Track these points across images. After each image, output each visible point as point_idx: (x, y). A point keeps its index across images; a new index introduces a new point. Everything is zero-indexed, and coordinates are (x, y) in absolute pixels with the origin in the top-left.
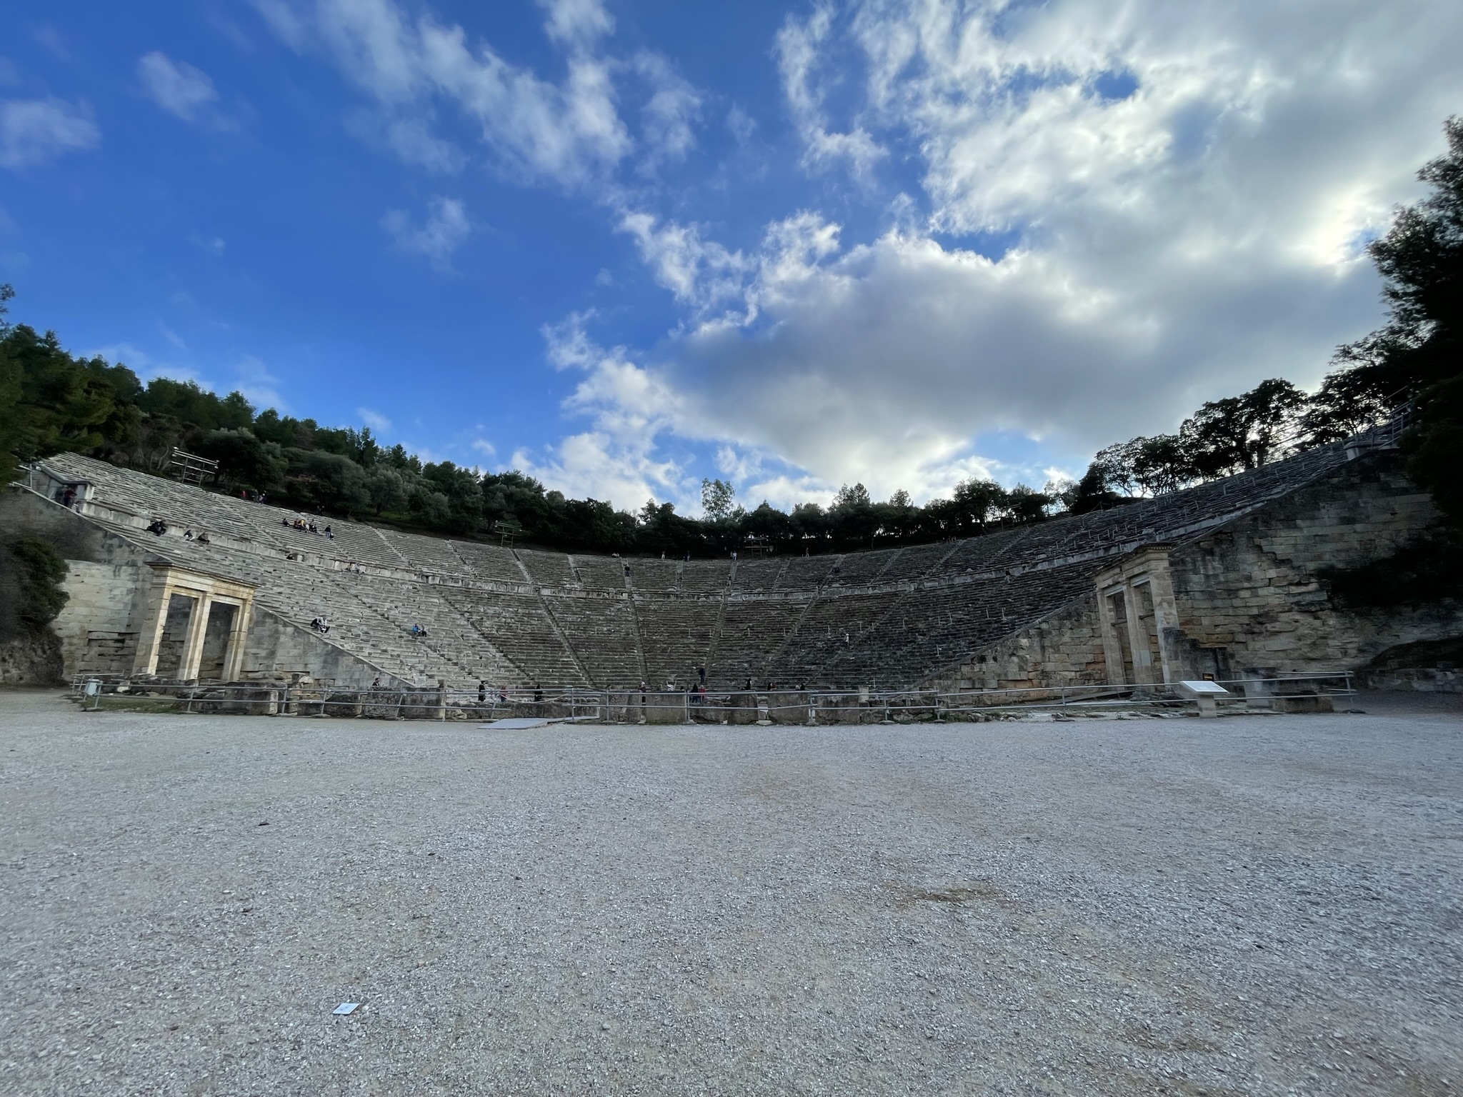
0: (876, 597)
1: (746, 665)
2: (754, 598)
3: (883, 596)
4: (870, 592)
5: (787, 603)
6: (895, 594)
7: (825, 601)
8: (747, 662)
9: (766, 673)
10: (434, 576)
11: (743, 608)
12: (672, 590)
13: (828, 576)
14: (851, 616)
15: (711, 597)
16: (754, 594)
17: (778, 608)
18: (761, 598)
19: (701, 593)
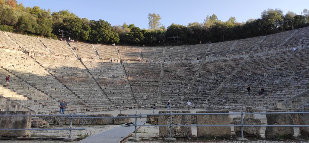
0: (232, 60)
1: (178, 91)
2: (175, 62)
3: (235, 60)
4: (228, 58)
5: (190, 64)
6: (241, 59)
7: (208, 63)
8: (178, 89)
9: (188, 94)
11: (171, 66)
12: (139, 59)
13: (206, 52)
14: (222, 68)
15: (156, 62)
16: (175, 60)
17: (187, 66)
18: (179, 62)
19: (152, 60)
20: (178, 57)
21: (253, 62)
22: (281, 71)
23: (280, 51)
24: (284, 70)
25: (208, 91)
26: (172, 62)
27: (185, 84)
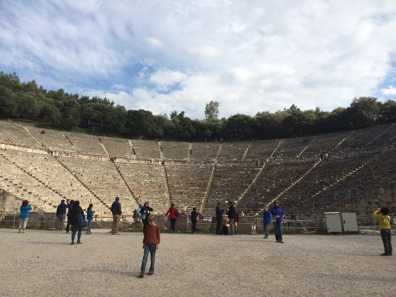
2: (231, 165)
10: (56, 152)
11: (226, 169)
12: (186, 159)
14: (287, 175)
15: (208, 164)
16: (232, 162)
17: (245, 169)
18: (236, 164)
19: (202, 161)
20: (237, 157)
25: (262, 203)
26: (228, 164)
27: (237, 194)
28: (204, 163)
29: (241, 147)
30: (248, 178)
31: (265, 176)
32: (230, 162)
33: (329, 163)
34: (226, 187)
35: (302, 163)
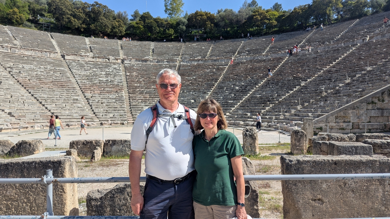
2: (195, 62)
3: (273, 60)
5: (215, 65)
7: (238, 63)
11: (190, 68)
12: (148, 58)
14: (255, 71)
15: (171, 62)
16: (196, 60)
17: (210, 67)
18: (200, 62)
19: (165, 60)
20: (201, 55)
21: (296, 62)
22: (330, 74)
23: (333, 48)
24: (334, 73)
25: (232, 101)
26: (191, 62)
27: (204, 92)
28: (167, 61)
29: (204, 46)
30: (214, 75)
31: (232, 74)
32: (194, 60)
33: (298, 59)
34: (191, 85)
35: (270, 60)
